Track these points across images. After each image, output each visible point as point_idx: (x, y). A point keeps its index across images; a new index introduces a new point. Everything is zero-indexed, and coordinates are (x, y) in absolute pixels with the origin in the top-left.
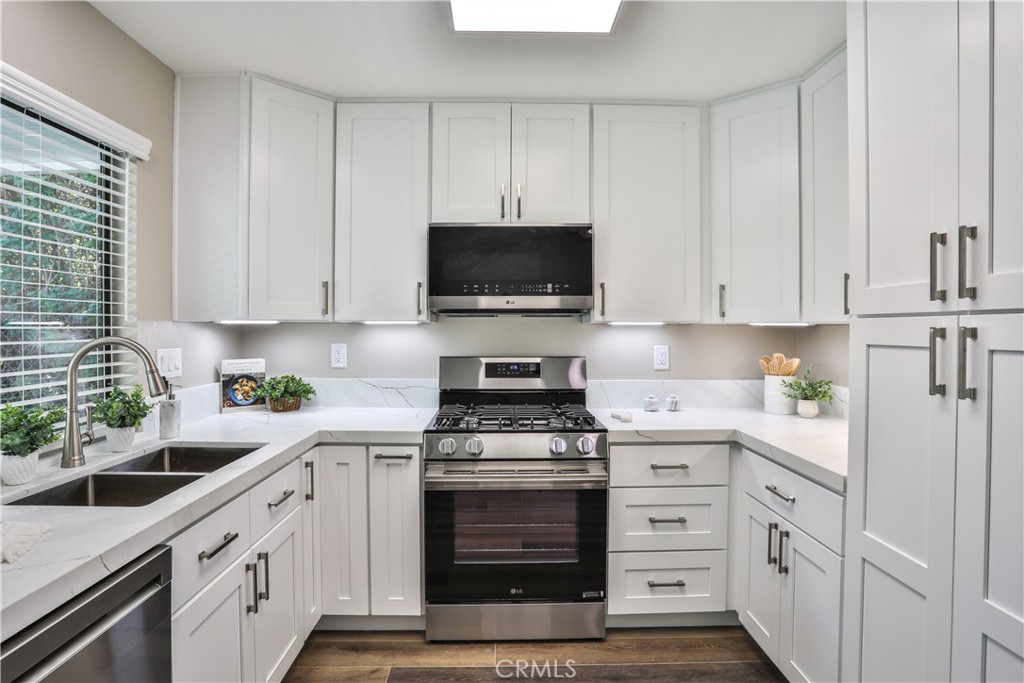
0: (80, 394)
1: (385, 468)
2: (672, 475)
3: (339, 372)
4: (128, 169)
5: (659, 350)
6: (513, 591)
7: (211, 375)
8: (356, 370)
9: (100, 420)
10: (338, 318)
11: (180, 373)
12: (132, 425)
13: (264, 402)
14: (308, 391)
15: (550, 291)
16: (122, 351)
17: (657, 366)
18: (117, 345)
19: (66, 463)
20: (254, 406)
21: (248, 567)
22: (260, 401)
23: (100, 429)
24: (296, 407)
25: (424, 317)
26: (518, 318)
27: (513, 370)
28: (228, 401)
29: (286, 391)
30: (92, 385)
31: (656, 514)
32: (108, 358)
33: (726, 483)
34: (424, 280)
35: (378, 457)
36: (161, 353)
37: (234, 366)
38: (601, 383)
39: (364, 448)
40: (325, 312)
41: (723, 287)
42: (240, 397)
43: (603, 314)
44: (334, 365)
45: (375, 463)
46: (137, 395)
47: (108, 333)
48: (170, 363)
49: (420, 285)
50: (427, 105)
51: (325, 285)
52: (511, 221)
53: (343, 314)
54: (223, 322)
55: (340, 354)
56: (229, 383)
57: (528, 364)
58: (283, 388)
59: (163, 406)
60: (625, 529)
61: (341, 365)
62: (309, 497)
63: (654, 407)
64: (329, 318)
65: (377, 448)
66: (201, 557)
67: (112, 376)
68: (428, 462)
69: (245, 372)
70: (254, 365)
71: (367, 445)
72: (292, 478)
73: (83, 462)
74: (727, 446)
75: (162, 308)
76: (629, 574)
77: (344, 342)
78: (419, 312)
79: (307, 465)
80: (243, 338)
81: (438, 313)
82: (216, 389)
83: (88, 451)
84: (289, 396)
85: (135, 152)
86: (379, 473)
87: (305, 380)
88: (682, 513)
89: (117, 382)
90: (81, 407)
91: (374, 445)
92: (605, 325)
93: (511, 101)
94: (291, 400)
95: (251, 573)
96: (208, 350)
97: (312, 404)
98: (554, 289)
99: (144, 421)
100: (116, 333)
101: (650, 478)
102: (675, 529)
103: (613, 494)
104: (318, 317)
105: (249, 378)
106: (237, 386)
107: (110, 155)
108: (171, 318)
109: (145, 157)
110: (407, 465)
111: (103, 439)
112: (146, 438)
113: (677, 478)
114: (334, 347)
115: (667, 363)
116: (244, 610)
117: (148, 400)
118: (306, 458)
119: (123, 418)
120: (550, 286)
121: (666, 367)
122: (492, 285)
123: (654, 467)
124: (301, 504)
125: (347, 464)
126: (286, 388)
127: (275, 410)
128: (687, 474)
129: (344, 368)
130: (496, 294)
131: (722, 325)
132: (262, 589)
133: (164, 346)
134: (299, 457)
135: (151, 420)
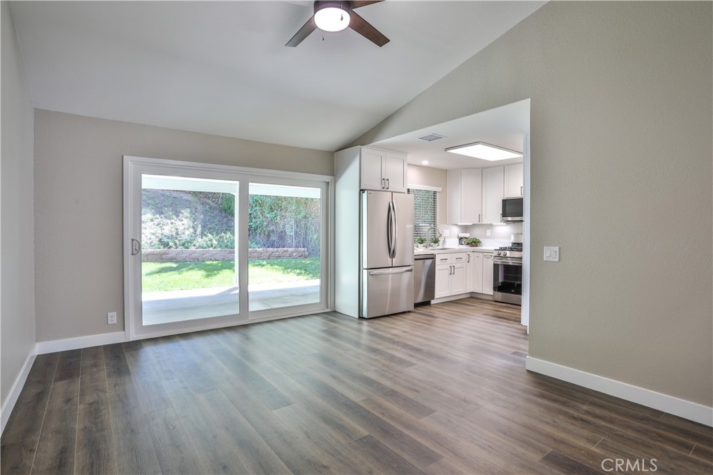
0: (429, 237)
1: (488, 258)
3: (488, 238)
4: (438, 195)
6: (512, 291)
7: (457, 237)
10: (484, 223)
12: (437, 243)
14: (479, 242)
22: (468, 244)
23: (432, 244)
24: (476, 246)
28: (460, 243)
35: (487, 255)
37: (463, 235)
39: (485, 253)
40: (480, 221)
42: (463, 242)
44: (487, 235)
45: (484, 257)
46: (438, 238)
48: (446, 233)
49: (500, 214)
51: (479, 215)
53: (486, 222)
54: (459, 224)
55: (488, 232)
56: (461, 239)
59: (443, 241)
61: (489, 236)
62: (468, 262)
64: (481, 223)
66: (441, 259)
68: (494, 257)
69: (465, 236)
70: (467, 235)
77: (489, 230)
78: (501, 221)
79: (468, 255)
80: (465, 228)
82: (458, 240)
83: (430, 247)
84: (475, 243)
85: (439, 191)
86: (485, 259)
87: (479, 239)
89: (435, 235)
95: (451, 267)
96: (456, 231)
97: (480, 245)
104: (478, 223)
105: (466, 238)
106: (463, 240)
107: (435, 193)
108: (446, 223)
109: (441, 191)
110: (491, 258)
111: (432, 246)
114: (486, 231)
116: (449, 274)
117: (440, 239)
118: (468, 253)
119: (435, 242)
124: (466, 262)
125: (478, 256)
126: (474, 241)
127: (471, 246)
132: (453, 272)
134: (466, 252)
135: (441, 242)
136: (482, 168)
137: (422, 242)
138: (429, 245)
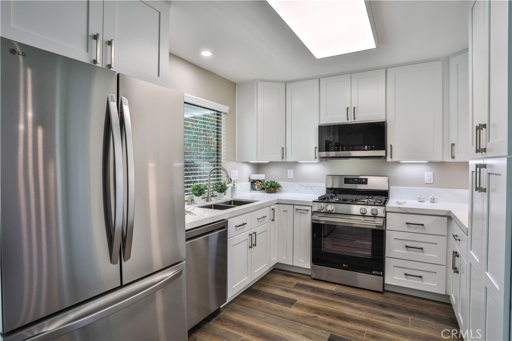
0: (211, 182)
1: (299, 214)
2: (417, 228)
3: (290, 180)
4: (223, 117)
5: (427, 174)
6: (344, 265)
7: (248, 180)
8: (296, 179)
9: (215, 190)
10: (288, 160)
11: (238, 178)
12: (223, 192)
13: (264, 190)
14: (279, 186)
15: (366, 149)
16: (221, 171)
17: (426, 181)
18: (220, 169)
19: (207, 201)
20: (261, 191)
21: (250, 235)
22: (263, 189)
23: (215, 193)
24: (275, 192)
25: (318, 159)
26: (358, 160)
27: (356, 181)
28: (253, 188)
29: (271, 186)
30: (214, 180)
31: (408, 244)
32: (218, 173)
33: (446, 235)
34: (317, 146)
35: (297, 209)
36: (232, 171)
37: (255, 177)
38: (397, 188)
39: (292, 206)
40: (283, 158)
41: (453, 145)
42: (256, 187)
43: (391, 158)
44: (288, 177)
45: (296, 212)
46: (224, 184)
47: (218, 165)
48: (234, 175)
49: (316, 148)
50: (318, 79)
51: (283, 149)
52: (351, 121)
53: (290, 159)
54: (251, 162)
55: (290, 173)
56: (253, 182)
57: (362, 179)
58: (270, 185)
59: (232, 188)
60: (393, 248)
61: (291, 178)
62: (273, 220)
63: (422, 200)
64: (284, 160)
65: (296, 206)
66: (236, 226)
67: (219, 178)
68: (313, 213)
69: (259, 179)
70: (261, 177)
71: (294, 205)
72: (267, 212)
73: (211, 201)
74: (446, 218)
75: (233, 158)
76: (395, 268)
77: (292, 169)
78: (316, 158)
79: (272, 209)
80: (259, 167)
81: (322, 159)
82: (249, 184)
83: (213, 199)
84: (272, 188)
85: (224, 111)
86: (297, 215)
87: (278, 182)
88: (421, 245)
89: (220, 180)
90: (211, 186)
91: (296, 205)
92: (398, 163)
93: (351, 73)
94: (272, 189)
95: (251, 236)
96: (247, 172)
97: (279, 192)
98: (368, 148)
99: (226, 191)
100: (220, 165)
101: (406, 228)
102: (418, 252)
103: (388, 233)
104: (280, 160)
105: (260, 181)
106: (256, 184)
107: (219, 113)
108: (235, 161)
109: (228, 112)
110: (307, 213)
111: (216, 196)
112: (227, 197)
113: (419, 229)
114: (288, 171)
115: (432, 179)
116: (248, 247)
117: (227, 185)
118: (272, 207)
119: (221, 190)
120: (366, 147)
121: (432, 182)
122: (343, 147)
123: (407, 223)
124: (270, 221)
125: (287, 211)
126: (271, 185)
127: (268, 193)
128: (424, 228)
129: (292, 179)
130: (344, 151)
131: (453, 162)
132: (254, 243)
133: (232, 170)
134: (269, 206)
135: (228, 191)
136: (286, 83)
137: (199, 192)
138: (213, 196)
